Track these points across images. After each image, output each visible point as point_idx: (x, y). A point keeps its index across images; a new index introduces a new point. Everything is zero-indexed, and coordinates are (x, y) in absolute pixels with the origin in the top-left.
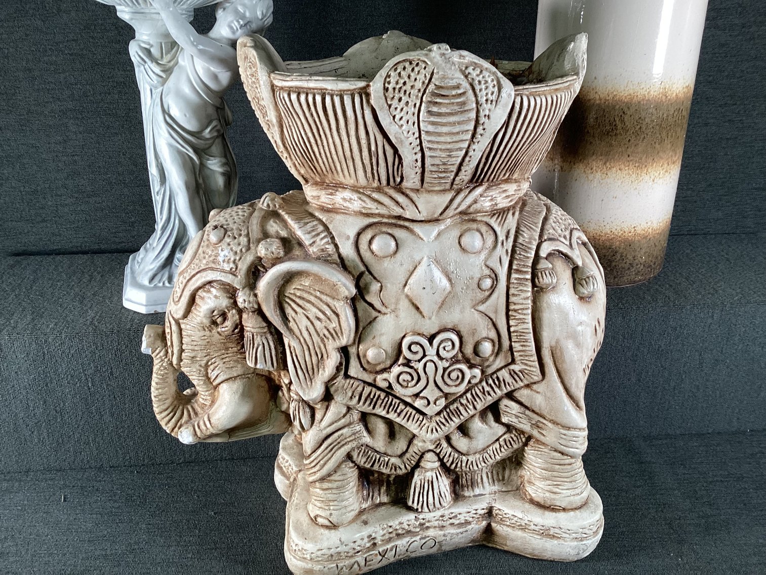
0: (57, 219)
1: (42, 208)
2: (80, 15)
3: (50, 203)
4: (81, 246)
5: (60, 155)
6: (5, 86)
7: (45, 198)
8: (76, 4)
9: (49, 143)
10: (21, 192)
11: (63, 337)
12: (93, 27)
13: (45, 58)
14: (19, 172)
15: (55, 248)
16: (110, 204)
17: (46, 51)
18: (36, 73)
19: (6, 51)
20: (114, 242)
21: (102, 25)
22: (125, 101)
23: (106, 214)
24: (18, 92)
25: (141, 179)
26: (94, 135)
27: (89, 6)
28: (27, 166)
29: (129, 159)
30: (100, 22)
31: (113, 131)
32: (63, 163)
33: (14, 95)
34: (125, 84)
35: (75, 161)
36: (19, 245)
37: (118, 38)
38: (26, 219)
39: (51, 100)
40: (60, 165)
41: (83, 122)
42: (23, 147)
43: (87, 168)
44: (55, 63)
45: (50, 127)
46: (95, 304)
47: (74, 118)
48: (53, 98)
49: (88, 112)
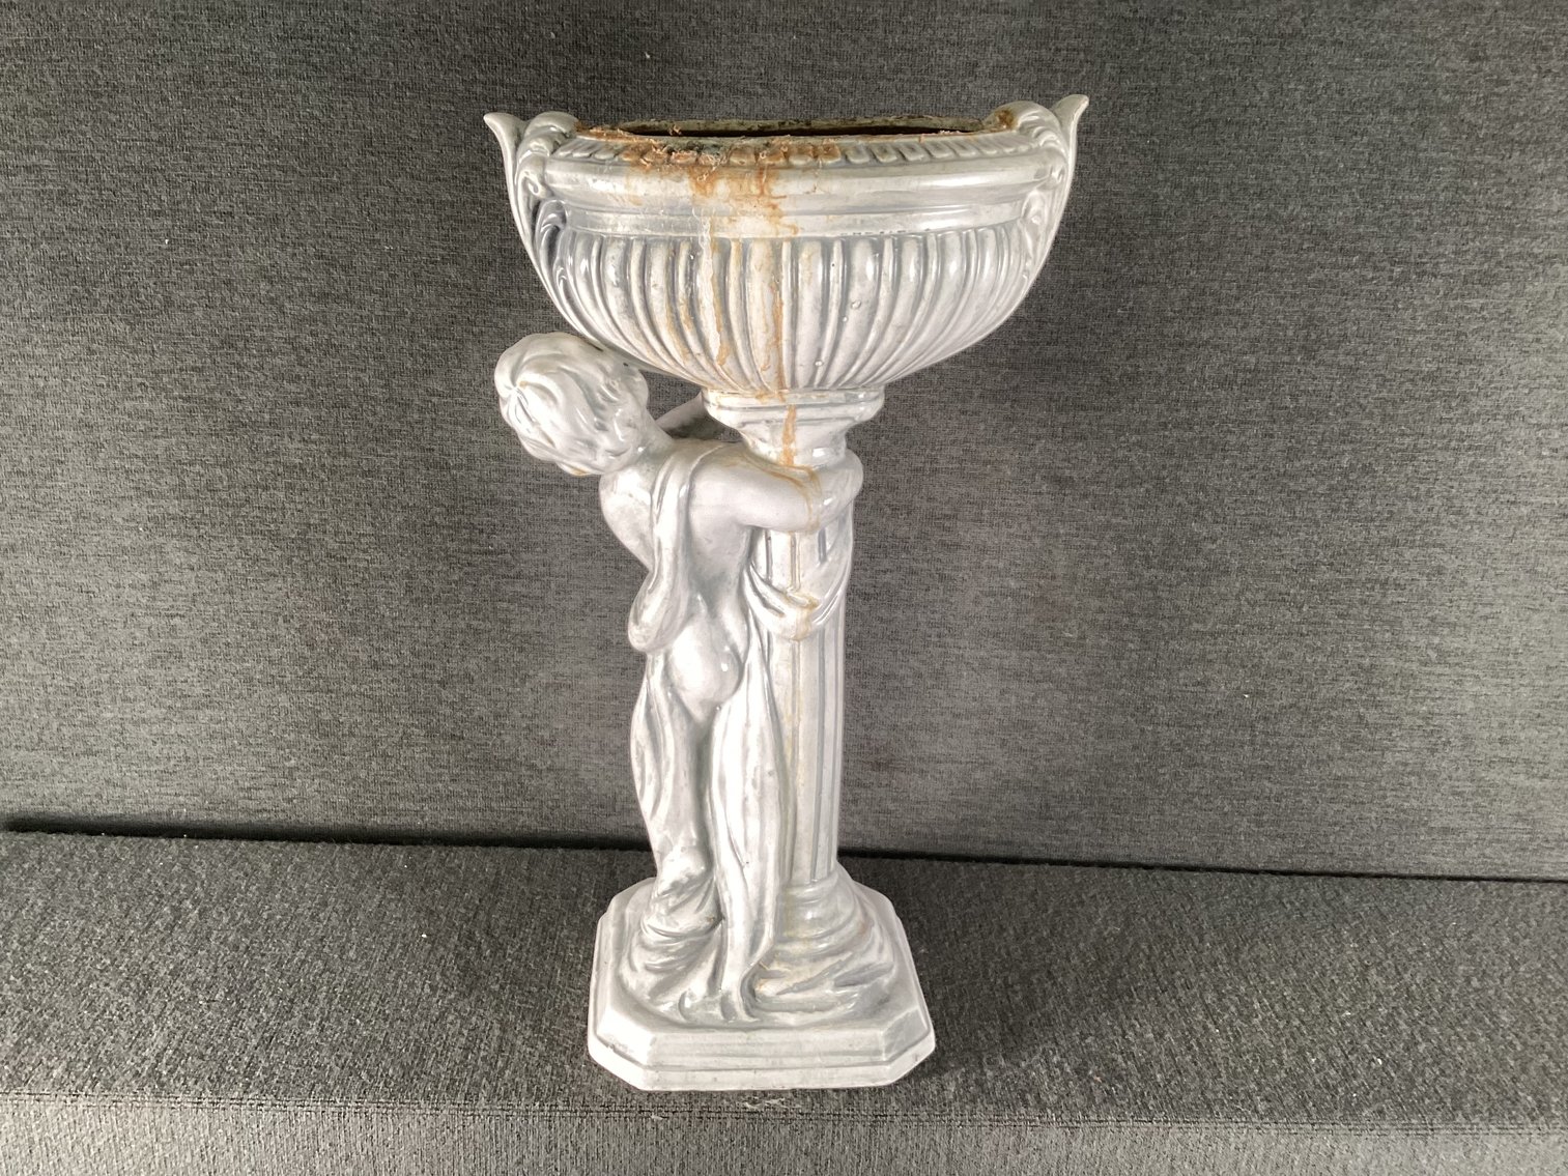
1: (89, 725)
2: (214, 317)
3: (109, 715)
4: (168, 814)
5: (139, 612)
6: (31, 458)
7: (97, 704)
8: (207, 292)
9: (118, 586)
10: (45, 687)
11: (81, 1108)
12: (241, 345)
13: (128, 404)
14: (44, 644)
15: (110, 812)
16: (242, 726)
17: (130, 389)
18: (105, 434)
19: (42, 384)
20: (246, 810)
21: (263, 339)
22: (300, 507)
23: (233, 747)
24: (59, 471)
25: (320, 677)
26: (222, 575)
27: (236, 298)
28: (63, 632)
29: (297, 629)
30: (258, 333)
32: (146, 631)
33: (49, 477)
34: (303, 470)
35: (173, 628)
36: (29, 801)
37: (298, 369)
38: (51, 745)
39: (132, 493)
40: (138, 634)
41: (199, 546)
42: (59, 590)
43: (199, 645)
44: (148, 415)
45: (124, 550)
46: (171, 1005)
47: (180, 536)
48: (138, 489)
49: (213, 525)
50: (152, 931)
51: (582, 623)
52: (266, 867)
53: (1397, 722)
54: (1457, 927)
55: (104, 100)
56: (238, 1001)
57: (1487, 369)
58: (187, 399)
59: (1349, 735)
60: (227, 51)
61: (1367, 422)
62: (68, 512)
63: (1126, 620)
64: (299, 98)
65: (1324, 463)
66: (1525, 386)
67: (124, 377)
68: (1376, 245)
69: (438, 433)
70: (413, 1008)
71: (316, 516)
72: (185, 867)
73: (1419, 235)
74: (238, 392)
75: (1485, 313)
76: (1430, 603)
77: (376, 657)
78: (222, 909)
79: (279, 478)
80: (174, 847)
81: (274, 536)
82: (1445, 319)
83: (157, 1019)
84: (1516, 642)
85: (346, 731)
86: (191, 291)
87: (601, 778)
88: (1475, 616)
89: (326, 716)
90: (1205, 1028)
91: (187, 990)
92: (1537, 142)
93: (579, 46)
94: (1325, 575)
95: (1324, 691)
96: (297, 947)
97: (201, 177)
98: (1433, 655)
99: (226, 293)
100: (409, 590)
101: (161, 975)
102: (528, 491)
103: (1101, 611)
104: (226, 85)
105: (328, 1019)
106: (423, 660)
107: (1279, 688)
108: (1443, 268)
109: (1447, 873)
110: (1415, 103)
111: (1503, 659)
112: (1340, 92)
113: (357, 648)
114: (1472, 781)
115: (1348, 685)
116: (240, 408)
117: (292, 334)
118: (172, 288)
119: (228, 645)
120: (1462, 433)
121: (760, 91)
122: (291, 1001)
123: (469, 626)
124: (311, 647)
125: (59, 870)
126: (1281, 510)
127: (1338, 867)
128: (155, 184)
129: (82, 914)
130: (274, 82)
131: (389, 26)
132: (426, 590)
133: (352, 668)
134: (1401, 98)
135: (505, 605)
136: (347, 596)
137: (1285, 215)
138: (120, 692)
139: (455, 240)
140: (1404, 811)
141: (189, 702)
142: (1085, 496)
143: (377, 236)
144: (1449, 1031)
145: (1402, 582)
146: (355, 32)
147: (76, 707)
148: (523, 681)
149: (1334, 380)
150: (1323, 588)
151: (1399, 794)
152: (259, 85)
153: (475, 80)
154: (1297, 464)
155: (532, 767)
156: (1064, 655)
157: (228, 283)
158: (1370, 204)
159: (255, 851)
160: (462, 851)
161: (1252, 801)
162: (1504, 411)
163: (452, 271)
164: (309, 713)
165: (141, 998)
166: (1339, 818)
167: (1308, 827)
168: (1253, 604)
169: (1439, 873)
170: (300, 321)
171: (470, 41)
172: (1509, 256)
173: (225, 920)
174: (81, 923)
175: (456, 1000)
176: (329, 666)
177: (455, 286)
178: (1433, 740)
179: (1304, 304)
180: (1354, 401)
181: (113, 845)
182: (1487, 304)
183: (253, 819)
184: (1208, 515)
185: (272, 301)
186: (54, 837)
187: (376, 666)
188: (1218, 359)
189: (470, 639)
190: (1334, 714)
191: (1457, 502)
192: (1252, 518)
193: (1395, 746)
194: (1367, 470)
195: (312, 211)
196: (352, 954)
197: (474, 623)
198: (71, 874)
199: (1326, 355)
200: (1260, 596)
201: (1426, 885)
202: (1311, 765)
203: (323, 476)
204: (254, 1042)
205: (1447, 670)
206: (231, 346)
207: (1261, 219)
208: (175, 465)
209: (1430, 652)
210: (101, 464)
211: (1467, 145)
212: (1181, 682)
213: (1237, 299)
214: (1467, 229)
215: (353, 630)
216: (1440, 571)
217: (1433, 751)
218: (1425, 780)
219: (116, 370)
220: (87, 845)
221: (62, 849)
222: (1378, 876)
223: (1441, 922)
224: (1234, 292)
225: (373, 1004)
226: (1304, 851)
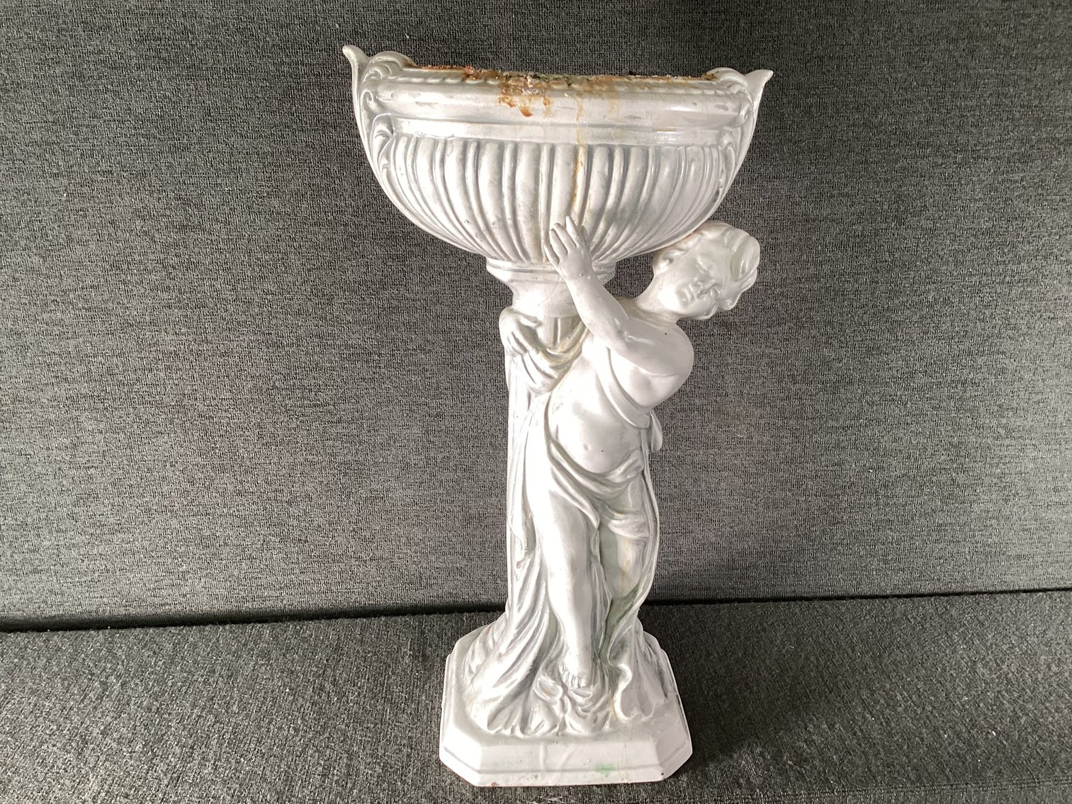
0: (58, 567)
1: (34, 551)
2: (104, 248)
3: (47, 543)
4: (97, 612)
5: (64, 467)
7: (38, 535)
9: (48, 449)
12: (125, 267)
13: (45, 316)
15: (54, 613)
16: (146, 544)
17: (46, 304)
18: (30, 339)
20: (154, 605)
21: (140, 262)
22: (176, 382)
25: (200, 504)
26: (123, 436)
27: (119, 233)
28: (10, 485)
29: (181, 471)
30: (137, 258)
31: (155, 429)
32: (71, 480)
35: (91, 477)
37: (168, 282)
38: (6, 568)
39: (53, 380)
40: (64, 483)
41: (105, 415)
42: (5, 454)
43: (109, 487)
44: (60, 323)
45: (50, 423)
46: (102, 758)
47: (91, 410)
48: (57, 377)
49: (114, 400)
50: (86, 701)
51: (387, 452)
52: (169, 647)
53: (979, 482)
54: (1035, 627)
55: (12, 94)
56: (152, 750)
57: (1028, 223)
58: (89, 309)
59: (946, 494)
60: (100, 52)
61: (945, 268)
62: (7, 397)
63: (780, 423)
64: (155, 85)
65: (916, 299)
66: (1056, 234)
67: (41, 296)
68: (944, 140)
69: (274, 322)
70: (282, 747)
71: (189, 387)
72: (109, 651)
73: (974, 131)
74: (125, 301)
75: (1024, 183)
76: (998, 395)
77: (239, 487)
78: (137, 681)
79: (160, 362)
80: (99, 637)
81: (159, 405)
82: (996, 190)
83: (92, 769)
84: (1061, 418)
85: (222, 543)
86: (86, 230)
87: (409, 563)
88: (1031, 402)
89: (207, 533)
90: (864, 717)
91: (114, 745)
92: (1054, 57)
93: (357, 33)
94: (921, 379)
95: (927, 463)
96: (194, 706)
97: (87, 146)
98: (1002, 432)
99: (111, 230)
100: (260, 436)
101: (94, 735)
102: (342, 359)
103: (762, 417)
104: (100, 78)
105: (219, 760)
106: (274, 487)
107: (894, 463)
108: (993, 154)
109: (1022, 588)
110: (965, 34)
111: (1053, 431)
112: (911, 30)
113: (226, 482)
114: (1036, 520)
115: (943, 458)
116: (128, 313)
117: (162, 256)
118: (72, 229)
119: (131, 486)
120: (1013, 271)
121: (491, 57)
122: (192, 748)
123: (306, 460)
124: (192, 483)
125: (16, 660)
126: (887, 335)
127: (944, 589)
128: (53, 153)
129: (33, 692)
130: (136, 73)
131: (217, 26)
132: (273, 436)
133: (223, 495)
134: (954, 32)
135: (331, 443)
136: (215, 444)
137: (876, 121)
138: (55, 525)
139: (276, 180)
140: (989, 546)
141: (106, 530)
142: (745, 335)
143: (219, 181)
144: (1042, 707)
145: (977, 381)
146: (192, 33)
147: (23, 539)
148: (348, 497)
149: (919, 239)
150: (920, 389)
151: (984, 533)
152: (125, 76)
153: (282, 63)
154: (896, 302)
155: (358, 559)
156: (738, 451)
157: (112, 222)
158: (937, 110)
159: (160, 635)
160: (312, 624)
161: (880, 546)
162: (1043, 253)
163: (275, 202)
164: (194, 531)
165: (80, 754)
166: (942, 553)
167: (921, 561)
168: (871, 404)
169: (1017, 588)
170: (166, 247)
171: (277, 34)
172: (1039, 140)
173: (140, 689)
174: (33, 699)
175: (314, 738)
176: (206, 496)
177: (278, 213)
178: (1006, 493)
179: (894, 185)
180: (934, 253)
181: (56, 638)
182: (1025, 177)
183: (159, 611)
184: (835, 343)
185: (146, 233)
186: (12, 635)
187: (240, 494)
188: (836, 229)
189: (307, 469)
190: (934, 479)
191: (1012, 321)
192: (867, 342)
193: (979, 499)
194: (947, 302)
195: (170, 166)
196: (235, 708)
197: (310, 457)
198: (25, 663)
199: (912, 221)
200: (876, 398)
201: (1009, 597)
202: (920, 517)
203: (192, 358)
204: (166, 782)
205: (1013, 442)
206: (118, 268)
207: (859, 126)
208: (83, 359)
209: (1000, 430)
210: (29, 361)
211: (1005, 63)
212: (824, 463)
213: (846, 185)
214: (1007, 123)
215: (222, 469)
216: (1003, 371)
217: (1006, 501)
218: (1002, 522)
219: (35, 291)
220: (37, 640)
221: (19, 644)
222: (974, 594)
223: (1023, 624)
224: (844, 181)
225: (253, 746)
226: (919, 579)
